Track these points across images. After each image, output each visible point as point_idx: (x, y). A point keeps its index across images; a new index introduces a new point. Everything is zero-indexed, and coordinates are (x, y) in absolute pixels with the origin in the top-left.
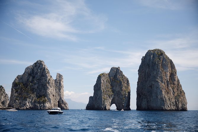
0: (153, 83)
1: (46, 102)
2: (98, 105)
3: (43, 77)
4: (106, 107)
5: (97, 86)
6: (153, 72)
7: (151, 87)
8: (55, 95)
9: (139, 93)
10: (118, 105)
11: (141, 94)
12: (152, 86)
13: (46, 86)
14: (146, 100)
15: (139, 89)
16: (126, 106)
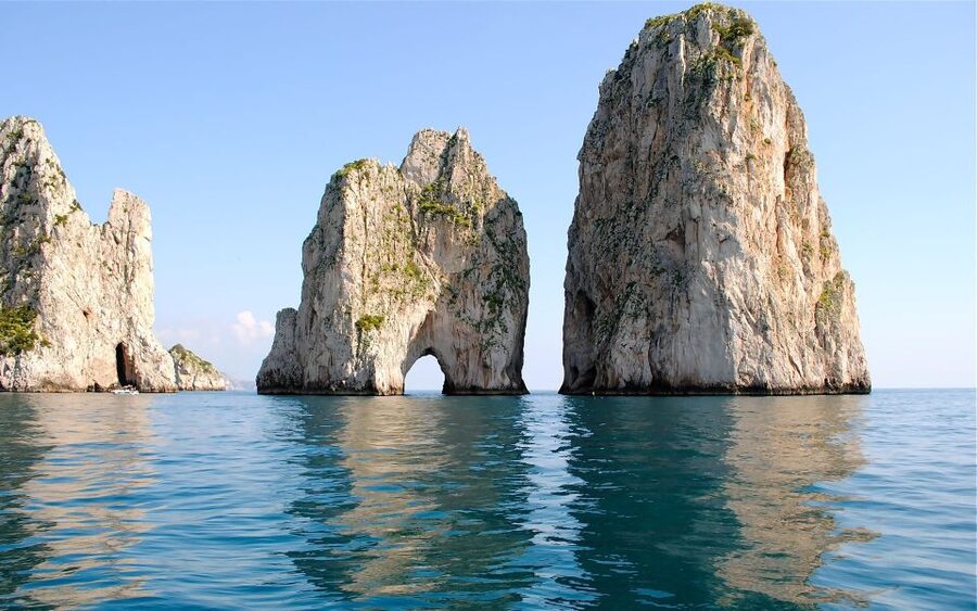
0: (696, 211)
1: (31, 347)
2: (324, 360)
3: (29, 209)
4: (372, 373)
5: (322, 242)
6: (695, 138)
7: (678, 236)
8: (97, 309)
9: (581, 293)
10: (451, 360)
11: (596, 296)
12: (682, 233)
13: (37, 257)
14: (642, 322)
15: (584, 268)
16: (507, 369)
